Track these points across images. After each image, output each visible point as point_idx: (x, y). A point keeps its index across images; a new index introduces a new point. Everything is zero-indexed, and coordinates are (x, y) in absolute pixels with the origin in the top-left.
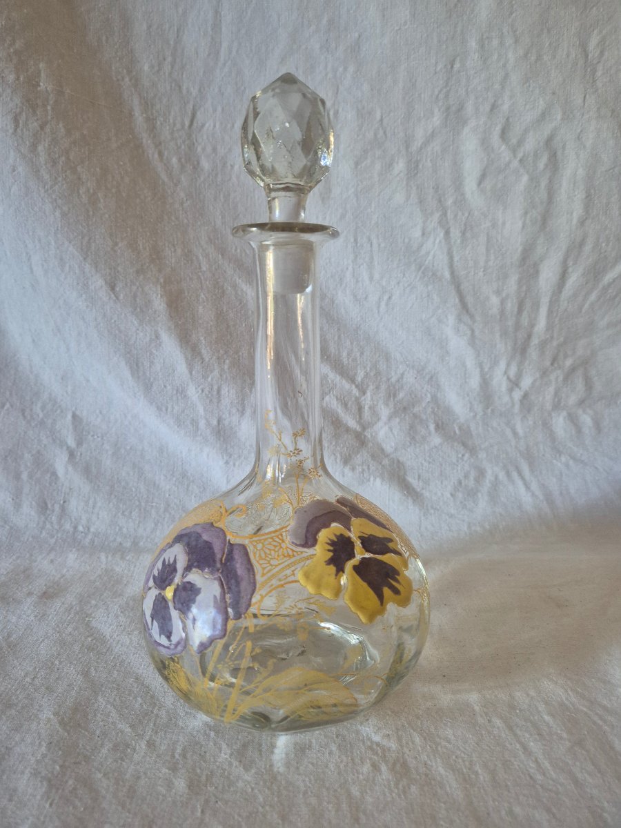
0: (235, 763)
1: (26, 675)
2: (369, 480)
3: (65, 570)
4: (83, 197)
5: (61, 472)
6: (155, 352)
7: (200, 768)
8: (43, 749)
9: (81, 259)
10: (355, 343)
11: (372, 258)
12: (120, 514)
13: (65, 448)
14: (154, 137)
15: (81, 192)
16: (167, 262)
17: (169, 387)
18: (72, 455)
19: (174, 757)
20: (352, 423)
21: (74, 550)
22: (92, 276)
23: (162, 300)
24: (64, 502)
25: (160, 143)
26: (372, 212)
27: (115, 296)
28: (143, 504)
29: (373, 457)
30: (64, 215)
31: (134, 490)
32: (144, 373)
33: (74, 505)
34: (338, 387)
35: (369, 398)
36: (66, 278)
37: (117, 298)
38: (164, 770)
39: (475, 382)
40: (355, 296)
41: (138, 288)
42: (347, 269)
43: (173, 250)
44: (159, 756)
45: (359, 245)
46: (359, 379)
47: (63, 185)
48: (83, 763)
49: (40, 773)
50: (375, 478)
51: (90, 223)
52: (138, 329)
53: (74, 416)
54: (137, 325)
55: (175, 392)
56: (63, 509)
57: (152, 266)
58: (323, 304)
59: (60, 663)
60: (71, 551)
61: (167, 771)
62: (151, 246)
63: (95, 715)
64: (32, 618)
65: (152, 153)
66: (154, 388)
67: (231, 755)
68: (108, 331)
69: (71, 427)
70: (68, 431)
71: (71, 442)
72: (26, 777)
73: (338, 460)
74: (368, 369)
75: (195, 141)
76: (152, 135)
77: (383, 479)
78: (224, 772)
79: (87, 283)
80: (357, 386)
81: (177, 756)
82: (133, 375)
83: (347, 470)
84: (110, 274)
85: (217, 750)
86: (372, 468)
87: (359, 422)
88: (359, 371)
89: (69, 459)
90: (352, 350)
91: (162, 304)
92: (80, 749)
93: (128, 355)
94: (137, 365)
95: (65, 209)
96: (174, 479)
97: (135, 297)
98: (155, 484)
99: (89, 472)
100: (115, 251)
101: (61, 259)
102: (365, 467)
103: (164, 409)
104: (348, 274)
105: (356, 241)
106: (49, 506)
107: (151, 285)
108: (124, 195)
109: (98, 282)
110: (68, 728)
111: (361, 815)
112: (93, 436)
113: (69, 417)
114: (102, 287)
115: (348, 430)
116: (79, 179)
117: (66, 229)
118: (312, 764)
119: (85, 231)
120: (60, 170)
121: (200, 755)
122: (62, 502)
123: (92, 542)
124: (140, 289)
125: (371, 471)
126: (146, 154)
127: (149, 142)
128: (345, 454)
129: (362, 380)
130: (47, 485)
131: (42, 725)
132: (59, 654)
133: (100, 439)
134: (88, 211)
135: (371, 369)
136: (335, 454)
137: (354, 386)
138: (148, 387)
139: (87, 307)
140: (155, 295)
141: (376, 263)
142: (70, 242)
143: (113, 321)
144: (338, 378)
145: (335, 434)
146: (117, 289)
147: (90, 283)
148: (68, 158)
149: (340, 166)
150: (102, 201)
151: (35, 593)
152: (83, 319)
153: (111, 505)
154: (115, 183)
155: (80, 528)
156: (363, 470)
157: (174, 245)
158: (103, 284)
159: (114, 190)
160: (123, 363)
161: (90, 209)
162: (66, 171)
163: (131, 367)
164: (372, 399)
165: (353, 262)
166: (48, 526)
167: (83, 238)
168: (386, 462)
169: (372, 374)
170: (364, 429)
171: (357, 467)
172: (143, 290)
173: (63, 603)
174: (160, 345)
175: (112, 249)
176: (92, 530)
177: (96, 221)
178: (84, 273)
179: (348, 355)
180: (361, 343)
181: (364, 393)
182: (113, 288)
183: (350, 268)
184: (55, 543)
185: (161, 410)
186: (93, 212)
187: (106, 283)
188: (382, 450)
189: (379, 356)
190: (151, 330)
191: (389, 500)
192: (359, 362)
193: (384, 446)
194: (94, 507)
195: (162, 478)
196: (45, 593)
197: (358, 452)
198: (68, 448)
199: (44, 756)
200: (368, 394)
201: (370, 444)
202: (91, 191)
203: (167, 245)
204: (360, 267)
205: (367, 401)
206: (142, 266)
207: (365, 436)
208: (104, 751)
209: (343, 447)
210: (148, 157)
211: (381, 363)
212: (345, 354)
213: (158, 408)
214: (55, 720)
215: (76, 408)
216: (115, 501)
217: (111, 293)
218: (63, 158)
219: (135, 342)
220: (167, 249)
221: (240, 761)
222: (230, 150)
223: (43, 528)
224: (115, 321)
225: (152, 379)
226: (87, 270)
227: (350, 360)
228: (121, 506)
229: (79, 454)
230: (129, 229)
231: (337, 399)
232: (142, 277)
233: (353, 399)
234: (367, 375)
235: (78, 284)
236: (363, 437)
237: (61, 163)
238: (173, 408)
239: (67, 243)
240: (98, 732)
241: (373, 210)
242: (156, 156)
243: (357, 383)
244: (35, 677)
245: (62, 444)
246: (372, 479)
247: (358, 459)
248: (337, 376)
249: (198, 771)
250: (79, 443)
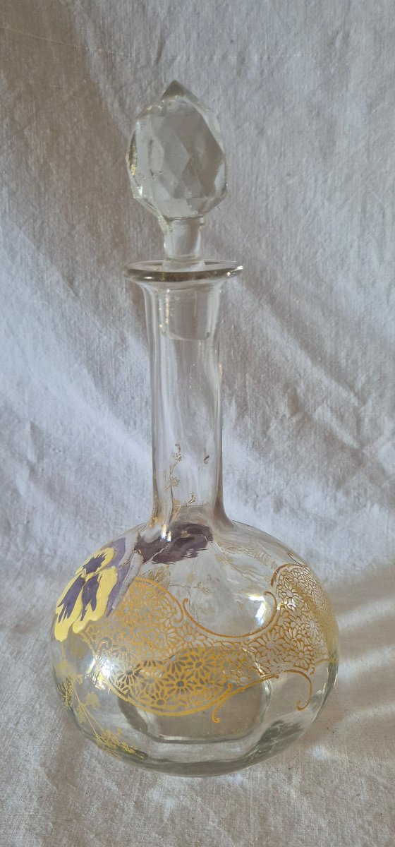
2: (365, 506)
3: (35, 599)
4: (33, 169)
5: (22, 489)
6: (121, 358)
9: (34, 247)
10: (356, 341)
11: (383, 232)
12: (87, 537)
13: (25, 462)
14: (114, 79)
15: (30, 163)
16: (133, 246)
17: (137, 399)
18: (33, 470)
20: (348, 439)
21: (42, 576)
22: (47, 269)
23: (128, 294)
24: (28, 522)
25: (121, 88)
26: (387, 171)
27: (74, 292)
28: (111, 526)
29: (371, 478)
30: (12, 193)
31: (101, 510)
32: (109, 383)
33: (38, 526)
34: (333, 395)
35: (370, 409)
36: (17, 272)
37: (77, 294)
40: (359, 281)
41: (99, 282)
42: (351, 246)
43: (138, 230)
45: (367, 216)
46: (359, 385)
47: (8, 155)
50: (372, 505)
51: (42, 202)
52: (101, 332)
53: (33, 427)
54: (99, 326)
55: (144, 405)
56: (27, 529)
57: (115, 252)
58: (319, 292)
60: (39, 576)
62: (112, 227)
64: (7, 655)
65: (111, 102)
66: (121, 400)
68: (67, 334)
69: (30, 439)
70: (27, 444)
71: (32, 457)
73: (330, 483)
74: (371, 373)
75: (163, 81)
76: (110, 77)
77: (382, 505)
79: (42, 277)
80: (356, 395)
82: (96, 384)
83: (340, 495)
84: (68, 265)
86: (370, 492)
87: (356, 438)
88: (360, 375)
89: (30, 475)
90: (352, 349)
91: (128, 300)
93: (90, 362)
94: (101, 373)
95: (13, 185)
96: (144, 499)
97: (97, 293)
98: (123, 504)
99: (53, 489)
100: (73, 237)
101: (12, 249)
102: (362, 491)
103: (132, 423)
104: (352, 253)
105: (364, 210)
106: (13, 526)
107: (115, 277)
108: (80, 162)
109: (54, 276)
112: (54, 450)
113: (28, 428)
114: (58, 282)
115: (343, 447)
116: (27, 145)
117: (15, 211)
119: (37, 213)
120: (4, 136)
122: (25, 522)
123: (60, 567)
124: (102, 283)
125: (368, 496)
126: (103, 103)
127: (107, 86)
128: (339, 476)
129: (363, 385)
130: (9, 503)
133: (62, 453)
134: (39, 187)
135: (374, 372)
136: (326, 476)
137: (352, 395)
138: (113, 398)
139: (43, 305)
140: (119, 289)
141: (389, 239)
142: (20, 228)
143: (73, 322)
144: (334, 384)
145: (328, 453)
146: (77, 284)
147: (45, 277)
148: (12, 119)
149: (348, 109)
150: (54, 172)
151: (7, 625)
152: (39, 319)
153: (77, 526)
154: (68, 148)
155: (47, 551)
156: (359, 494)
157: (139, 223)
158: (60, 278)
159: (68, 157)
160: (85, 371)
161: (42, 184)
162: (11, 138)
163: (94, 376)
164: (374, 410)
165: (359, 238)
166: (13, 548)
167: (35, 221)
168: (386, 485)
169: (375, 379)
170: (362, 445)
171: (352, 491)
172: (105, 283)
173: (38, 640)
174: (126, 351)
175: (69, 233)
176: (59, 553)
177: (48, 199)
178: (38, 265)
179: (347, 355)
180: (364, 340)
181: (364, 402)
182: (71, 283)
183: (355, 245)
184: (22, 567)
185: (129, 424)
186: (45, 188)
187: (63, 277)
188: (383, 471)
189: (385, 357)
190: (116, 332)
191: (388, 528)
192: (360, 364)
193: (385, 466)
194: (59, 528)
195: (132, 497)
197: (354, 474)
198: (29, 463)
200: (370, 403)
201: (369, 464)
202: (42, 160)
203: (131, 223)
204: (367, 244)
205: (368, 411)
206: (103, 252)
207: (363, 454)
209: (337, 467)
210: (106, 106)
211: (387, 364)
212: (343, 354)
213: (125, 422)
215: (34, 419)
216: (81, 522)
217: (69, 289)
218: (7, 120)
219: (98, 347)
220: (132, 229)
222: (208, 92)
223: (8, 550)
224: (75, 322)
225: (118, 390)
226: (41, 261)
227: (349, 362)
228: (88, 528)
229: (40, 470)
230: (87, 207)
231: (332, 410)
232: (104, 267)
233: (351, 410)
234: (369, 381)
235: (32, 278)
236: (360, 455)
237: (5, 126)
238: (142, 422)
239: (16, 229)
241: (388, 169)
242: (116, 105)
243: (356, 390)
245: (22, 458)
246: (369, 505)
247: (354, 481)
248: (333, 382)
250: (40, 458)
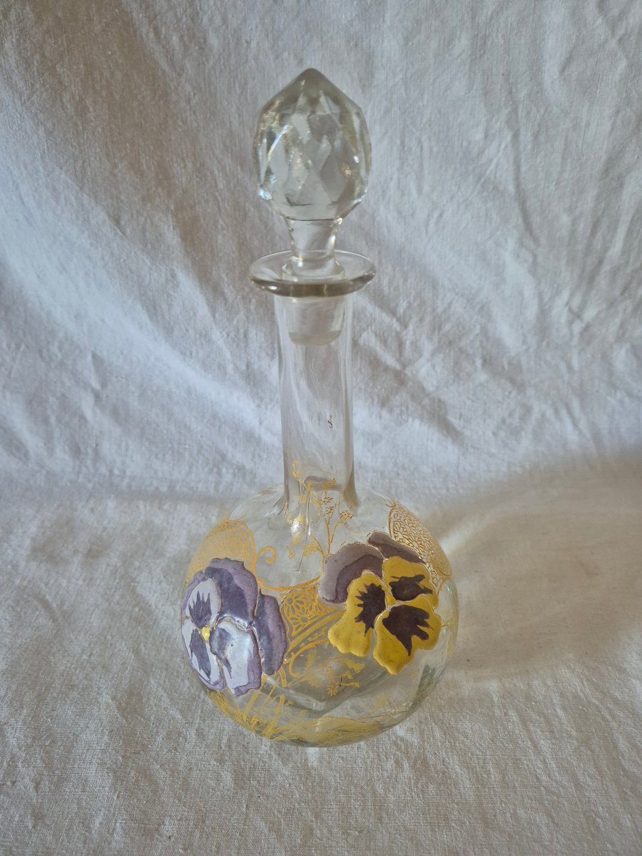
0: (275, 756)
1: (83, 650)
2: (407, 422)
3: (106, 522)
4: (69, 107)
5: (89, 413)
6: (172, 293)
7: (244, 761)
8: (106, 738)
9: (77, 188)
10: (398, 268)
11: (421, 165)
12: (153, 457)
13: (90, 390)
14: (147, 7)
15: (64, 100)
16: (177, 182)
17: (191, 331)
18: (97, 397)
19: (221, 748)
20: (390, 360)
21: (113, 496)
22: (92, 209)
23: (175, 232)
24: (97, 445)
25: (155, 17)
26: (424, 105)
27: (121, 231)
28: (176, 446)
29: (413, 397)
30: (49, 133)
31: (165, 432)
32: (163, 317)
33: (107, 448)
34: (377, 321)
35: (411, 333)
36: (63, 212)
37: (124, 233)
38: (213, 762)
39: (532, 312)
40: (399, 212)
41: (146, 220)
42: (391, 179)
43: (182, 165)
44: (207, 746)
45: (406, 149)
46: (401, 310)
47: (41, 93)
48: (142, 752)
49: (105, 764)
50: (414, 420)
51: (81, 141)
52: (151, 269)
53: (94, 356)
54: (149, 264)
55: (198, 336)
56: (96, 451)
57: (160, 190)
58: (362, 222)
59: (112, 637)
60: (110, 497)
61: (215, 763)
62: (156, 164)
63: (149, 699)
64: (80, 582)
65: (146, 31)
66: (176, 332)
67: (271, 747)
68: (118, 271)
69: (93, 369)
70: (91, 372)
71: (96, 384)
72: (94, 767)
73: (375, 403)
74: (412, 298)
75: (198, 8)
76: (143, 6)
77: (422, 420)
78: (265, 766)
79: (88, 217)
80: (398, 320)
81: (223, 747)
82: (151, 318)
83: (385, 413)
84: (112, 205)
85: (258, 741)
86: (411, 409)
87: (399, 360)
88: (401, 302)
89: (96, 402)
90: (394, 276)
91: (176, 238)
92: (139, 737)
93: (143, 298)
94: (155, 308)
95: (49, 125)
96: (205, 420)
97: (144, 231)
98: (185, 426)
99: (118, 414)
100: (115, 176)
101: (54, 189)
102: (404, 409)
103: (188, 354)
104: (393, 185)
105: (403, 143)
106: (82, 450)
107: (161, 214)
108: (117, 97)
109: (100, 216)
110: (126, 715)
111: (384, 815)
112: (117, 377)
113: (89, 357)
114: (104, 222)
115: (387, 369)
116: (60, 83)
117: (54, 151)
118: (342, 758)
119: (77, 153)
120: (36, 74)
121: (243, 745)
122: (95, 446)
123: (129, 486)
124: (149, 221)
125: (410, 413)
126: (138, 33)
127: (141, 15)
128: (383, 396)
129: (405, 311)
130: (77, 428)
131: (102, 710)
132: (110, 628)
133: (124, 380)
134: (76, 125)
135: (415, 299)
136: (372, 397)
137: (394, 320)
138: (168, 331)
139: (91, 245)
140: (166, 227)
141: (426, 172)
142: (61, 169)
143: (122, 260)
144: (378, 310)
145: (373, 376)
146: (123, 223)
147: (91, 217)
148: (43, 56)
149: (386, 41)
150: (91, 109)
151: (81, 550)
152: (89, 257)
153: (143, 448)
154: (104, 82)
155: (116, 472)
156: (401, 411)
157: (183, 159)
158: (106, 218)
159: (104, 93)
160: (139, 307)
161: (79, 123)
162: (43, 74)
163: (148, 311)
164: (414, 334)
165: (398, 170)
166: (84, 470)
167: (75, 161)
168: (426, 402)
169: (415, 305)
170: (404, 366)
171: (395, 409)
172: (152, 221)
173: (108, 565)
174: (177, 286)
175: (111, 173)
176: (128, 473)
177: (87, 138)
178: (82, 205)
179: (389, 283)
180: (405, 268)
181: (406, 327)
182: (117, 221)
183: (395, 177)
184: (93, 488)
185: (185, 354)
186: (83, 126)
187: (109, 216)
188: (423, 389)
189: (425, 283)
190: (166, 269)
191: (427, 440)
192: (401, 290)
193: (425, 384)
194: (127, 450)
195: (193, 419)
196: (90, 551)
197: (397, 393)
198: (93, 390)
199: (108, 745)
200: (411, 327)
201: (411, 383)
202: (77, 98)
203: (175, 159)
204: (406, 176)
205: (408, 336)
206: (148, 190)
207: (405, 374)
208: (159, 739)
209: (381, 388)
210: (141, 36)
211: (426, 291)
212: (385, 282)
213: (181, 352)
214: (113, 705)
215: (95, 349)
216: (147, 443)
217: (116, 228)
218: (38, 57)
219: (149, 284)
220: (175, 165)
221: (279, 754)
222: (245, 20)
223: (79, 472)
224: (125, 260)
225: (172, 323)
226: (85, 202)
227: (392, 289)
228: (154, 449)
229: (105, 396)
230: (128, 145)
231: (376, 335)
232: (149, 205)
233: (394, 334)
234: (409, 306)
235: (78, 219)
236: (403, 376)
237: (36, 63)
238: (198, 353)
239: (58, 170)
240: (152, 718)
241: (425, 103)
242: (152, 35)
243: (398, 315)
244: (91, 655)
245: (86, 386)
246: (410, 420)
247: (396, 400)
248: (377, 308)
249: (243, 763)
250: (104, 384)
